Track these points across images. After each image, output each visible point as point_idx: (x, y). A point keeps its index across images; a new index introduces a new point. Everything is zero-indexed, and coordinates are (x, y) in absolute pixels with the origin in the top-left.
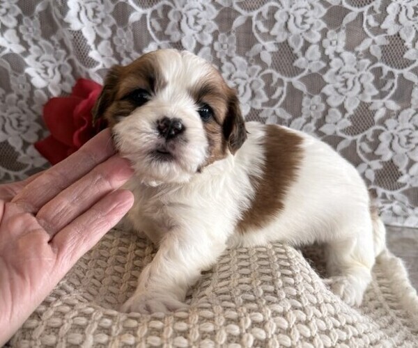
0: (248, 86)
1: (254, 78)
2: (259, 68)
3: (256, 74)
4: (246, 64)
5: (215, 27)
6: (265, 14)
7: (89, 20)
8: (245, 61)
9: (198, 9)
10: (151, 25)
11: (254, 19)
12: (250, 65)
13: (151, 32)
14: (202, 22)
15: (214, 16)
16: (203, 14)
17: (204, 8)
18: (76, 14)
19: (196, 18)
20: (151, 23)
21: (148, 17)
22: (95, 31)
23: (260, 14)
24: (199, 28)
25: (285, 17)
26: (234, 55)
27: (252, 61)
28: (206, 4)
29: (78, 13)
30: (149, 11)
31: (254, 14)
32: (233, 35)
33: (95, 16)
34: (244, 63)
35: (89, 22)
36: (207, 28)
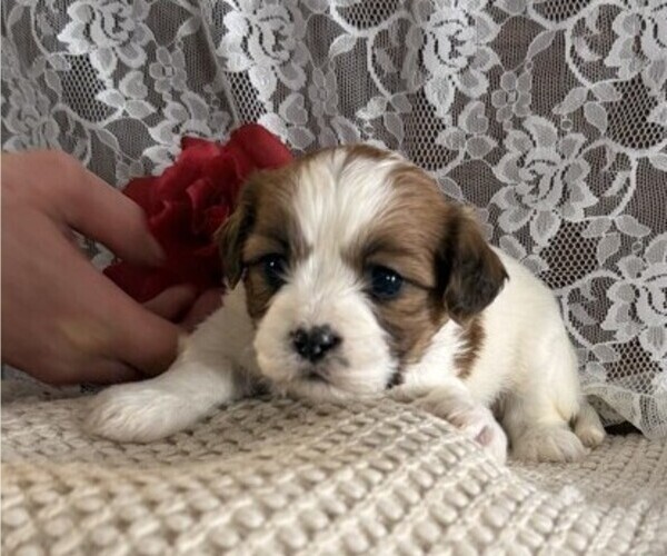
0: (557, 179)
1: (570, 160)
2: (581, 138)
3: (576, 151)
4: (556, 130)
5: (494, 59)
6: (591, 24)
7: (266, 53)
8: (551, 125)
9: (458, 22)
10: (374, 61)
11: (568, 35)
12: (562, 134)
13: (374, 76)
14: (467, 50)
15: (491, 38)
16: (467, 33)
17: (471, 22)
18: (240, 40)
19: (454, 42)
20: (374, 56)
21: (370, 44)
22: (276, 74)
23: (582, 22)
24: (461, 62)
25: (635, 27)
26: (529, 114)
27: (567, 124)
28: (476, 13)
29: (245, 39)
30: (371, 34)
31: (569, 24)
32: (527, 72)
33: (277, 47)
34: (549, 130)
35: (265, 57)
36: (476, 62)
